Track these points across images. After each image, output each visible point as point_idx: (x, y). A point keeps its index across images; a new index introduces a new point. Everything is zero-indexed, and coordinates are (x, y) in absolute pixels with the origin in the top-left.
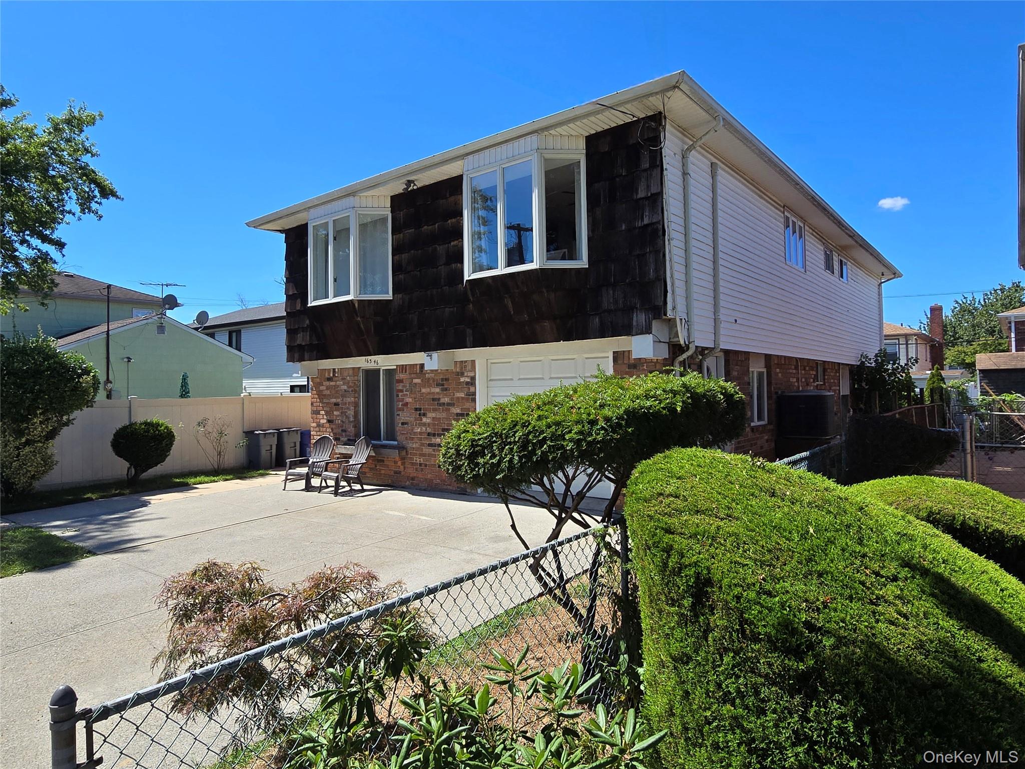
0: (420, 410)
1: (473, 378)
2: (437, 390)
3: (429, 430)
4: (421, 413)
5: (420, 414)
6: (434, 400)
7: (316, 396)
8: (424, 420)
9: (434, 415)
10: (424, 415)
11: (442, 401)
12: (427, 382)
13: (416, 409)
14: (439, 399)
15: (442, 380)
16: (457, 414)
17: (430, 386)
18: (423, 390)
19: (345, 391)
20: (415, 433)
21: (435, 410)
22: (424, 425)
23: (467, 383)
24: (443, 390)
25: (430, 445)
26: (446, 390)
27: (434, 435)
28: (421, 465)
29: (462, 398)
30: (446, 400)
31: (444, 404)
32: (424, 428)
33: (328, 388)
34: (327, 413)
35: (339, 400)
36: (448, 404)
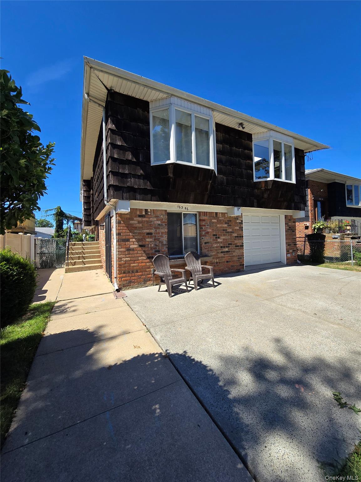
0: (216, 235)
1: (242, 221)
2: (226, 225)
3: (221, 245)
4: (216, 237)
5: (216, 238)
6: (224, 230)
7: (126, 228)
8: (219, 240)
9: (224, 237)
10: (219, 238)
11: (228, 230)
12: (220, 222)
13: (214, 235)
14: (226, 230)
15: (228, 221)
16: (236, 237)
17: (222, 223)
18: (218, 226)
19: (159, 225)
20: (213, 247)
21: (224, 235)
22: (219, 242)
23: (240, 223)
24: (228, 226)
25: (221, 252)
26: (230, 225)
27: (224, 247)
28: (217, 263)
29: (238, 229)
30: (230, 230)
31: (229, 232)
32: (219, 244)
33: (139, 222)
34: (138, 240)
35: (153, 231)
36: (231, 232)
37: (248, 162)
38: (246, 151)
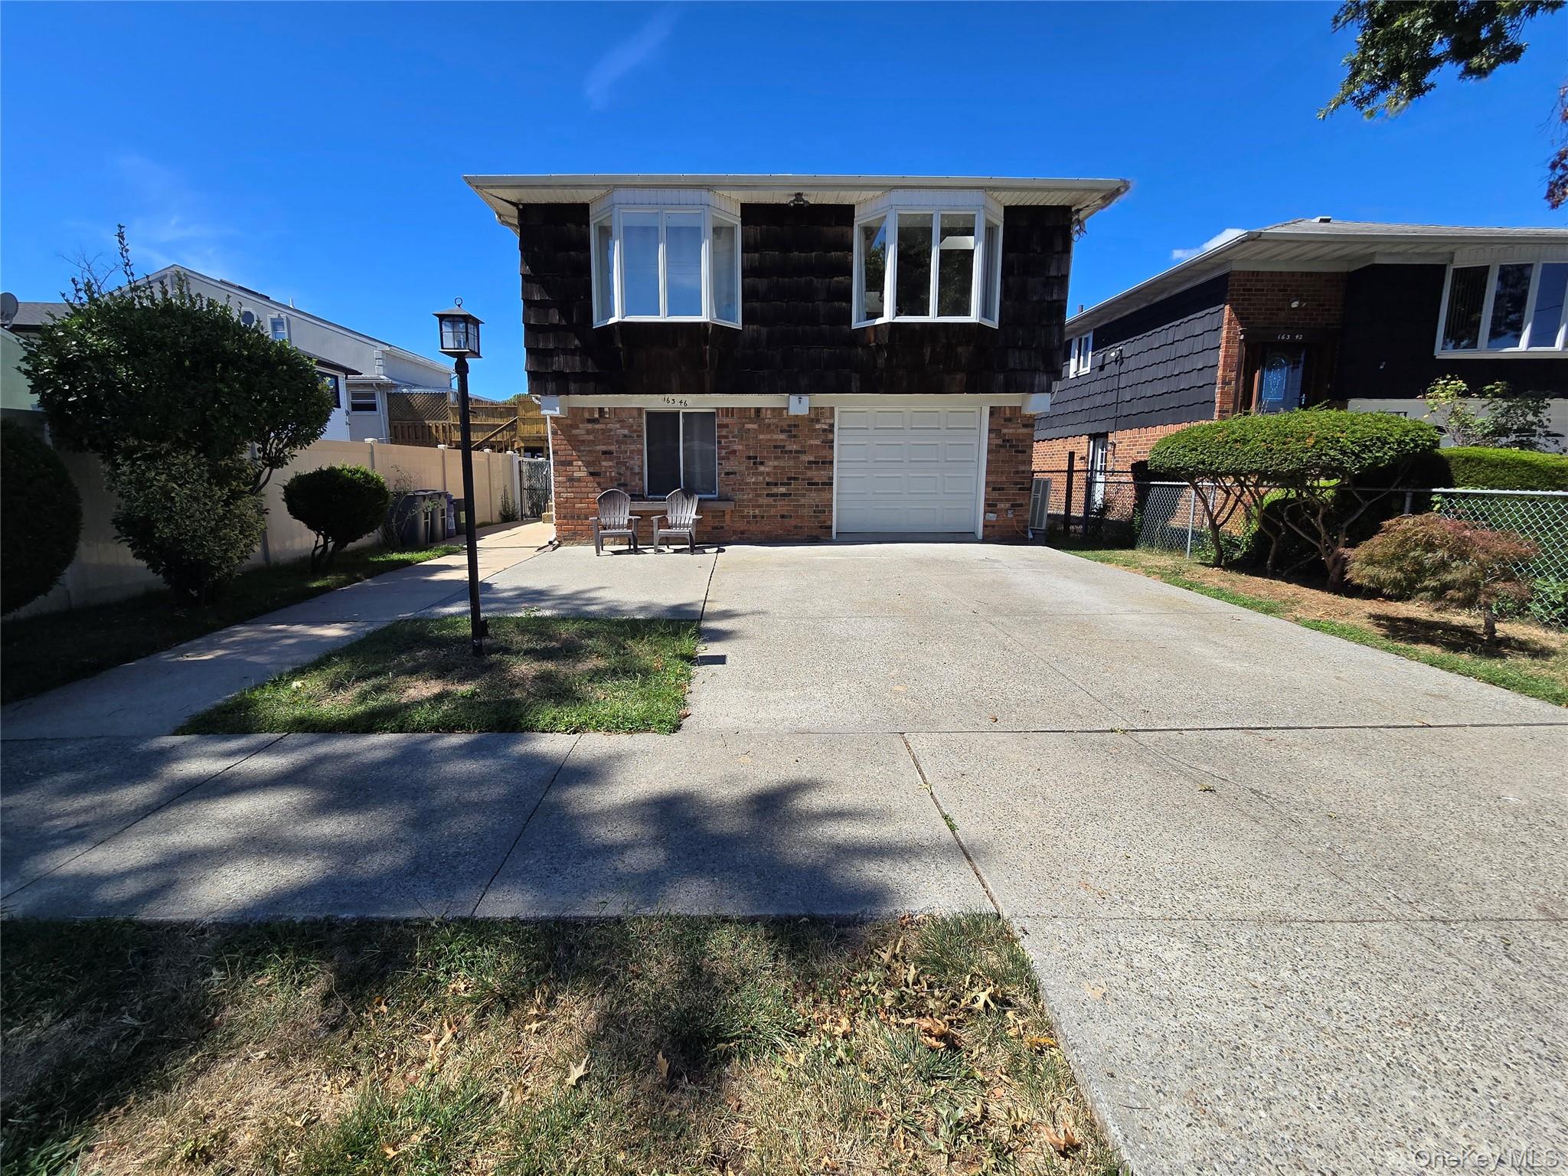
0: (756, 458)
1: (832, 425)
2: (783, 436)
3: (768, 479)
4: (755, 461)
5: (755, 463)
6: (775, 447)
7: (565, 442)
8: (762, 469)
9: (776, 463)
10: (762, 463)
11: (788, 448)
12: (767, 429)
13: (749, 458)
14: (784, 447)
15: (789, 426)
16: (810, 462)
17: (772, 432)
18: (761, 437)
19: (625, 436)
20: (747, 484)
21: (776, 458)
22: (762, 474)
23: (824, 430)
24: (790, 437)
25: (768, 495)
26: (795, 436)
27: (776, 484)
28: (755, 517)
29: (817, 446)
30: (795, 447)
31: (791, 452)
32: (761, 478)
33: (588, 432)
34: (587, 464)
35: (613, 448)
36: (797, 452)
37: (838, 282)
38: (833, 253)
